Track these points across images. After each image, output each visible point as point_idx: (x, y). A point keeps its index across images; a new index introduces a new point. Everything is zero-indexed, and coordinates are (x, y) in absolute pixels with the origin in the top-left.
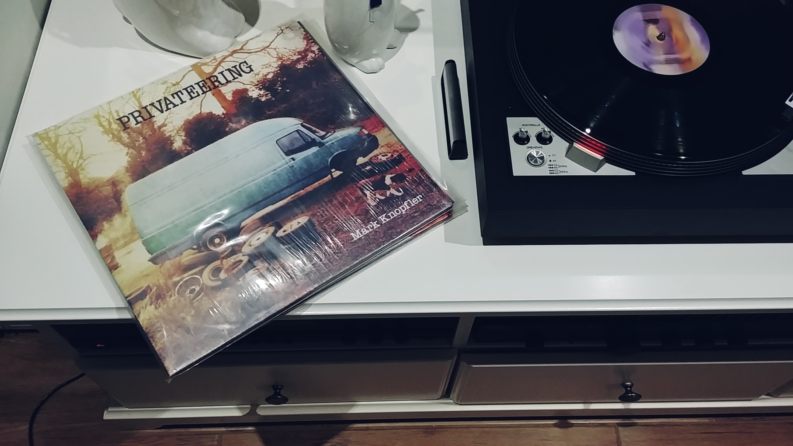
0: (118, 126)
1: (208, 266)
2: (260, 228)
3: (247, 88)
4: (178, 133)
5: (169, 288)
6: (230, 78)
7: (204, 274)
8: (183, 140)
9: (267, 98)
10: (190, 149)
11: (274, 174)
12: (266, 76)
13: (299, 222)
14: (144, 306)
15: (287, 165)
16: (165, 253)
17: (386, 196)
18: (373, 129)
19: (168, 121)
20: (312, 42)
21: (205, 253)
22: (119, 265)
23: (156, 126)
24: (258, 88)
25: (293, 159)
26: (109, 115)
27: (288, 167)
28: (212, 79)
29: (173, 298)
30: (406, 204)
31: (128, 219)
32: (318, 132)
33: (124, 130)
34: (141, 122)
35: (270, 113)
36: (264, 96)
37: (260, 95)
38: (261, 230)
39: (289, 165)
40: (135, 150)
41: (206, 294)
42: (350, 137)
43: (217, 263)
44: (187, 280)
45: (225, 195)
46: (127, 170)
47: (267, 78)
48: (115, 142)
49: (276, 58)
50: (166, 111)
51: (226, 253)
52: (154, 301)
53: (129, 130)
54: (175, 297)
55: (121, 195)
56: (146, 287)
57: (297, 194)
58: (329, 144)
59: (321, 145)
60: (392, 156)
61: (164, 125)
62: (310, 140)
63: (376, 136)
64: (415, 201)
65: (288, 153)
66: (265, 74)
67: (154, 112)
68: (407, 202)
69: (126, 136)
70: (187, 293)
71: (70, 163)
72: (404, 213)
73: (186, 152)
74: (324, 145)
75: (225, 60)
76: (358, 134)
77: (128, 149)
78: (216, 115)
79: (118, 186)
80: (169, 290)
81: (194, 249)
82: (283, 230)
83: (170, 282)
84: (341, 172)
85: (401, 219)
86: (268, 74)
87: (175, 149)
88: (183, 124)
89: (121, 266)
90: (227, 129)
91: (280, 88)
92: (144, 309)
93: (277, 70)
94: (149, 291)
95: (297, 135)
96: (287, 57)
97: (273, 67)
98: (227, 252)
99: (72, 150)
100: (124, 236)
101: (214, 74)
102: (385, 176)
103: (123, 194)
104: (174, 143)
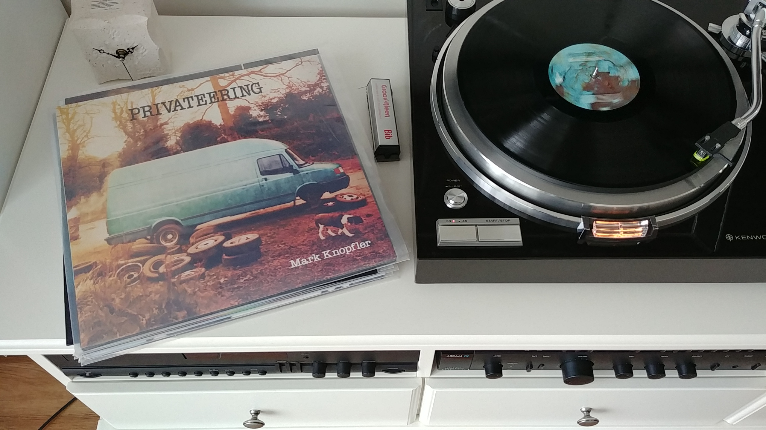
0: (127, 116)
1: (152, 257)
2: (212, 235)
3: (251, 107)
4: (176, 133)
5: (112, 268)
6: (239, 94)
7: (146, 264)
8: (177, 140)
9: (265, 119)
10: (180, 149)
11: (244, 189)
12: (271, 99)
13: (249, 237)
14: (85, 279)
15: (258, 183)
16: (122, 236)
17: (337, 234)
18: (350, 169)
19: (171, 121)
20: (324, 79)
21: (155, 245)
22: (79, 237)
23: (159, 123)
24: (260, 109)
25: (266, 179)
26: (124, 105)
27: (259, 186)
28: (223, 92)
29: (111, 279)
30: (352, 245)
31: (103, 199)
32: (297, 160)
33: (131, 120)
34: (148, 117)
35: (262, 133)
36: (263, 117)
37: (259, 116)
38: (211, 237)
39: (260, 184)
40: (133, 140)
41: (141, 283)
42: (326, 171)
43: (161, 257)
44: (130, 265)
45: (193, 197)
46: (120, 155)
47: (272, 102)
48: (119, 129)
49: (287, 85)
50: (173, 111)
51: (172, 250)
52: (95, 276)
53: (135, 121)
54: (114, 278)
55: (106, 176)
56: (93, 263)
57: (256, 211)
58: (304, 174)
59: (296, 172)
60: (357, 198)
61: (166, 123)
62: (288, 166)
63: (350, 177)
64: (362, 245)
65: (262, 173)
66: (271, 97)
67: (163, 110)
68: (354, 244)
69: (129, 125)
70: (125, 277)
71: (76, 139)
72: (348, 253)
73: (175, 151)
74: (299, 173)
75: (241, 78)
76: (333, 171)
77: (128, 138)
78: (214, 124)
79: (106, 167)
80: (111, 270)
81: (147, 239)
82: (231, 242)
83: (115, 264)
84: (304, 202)
85: (343, 259)
86: (274, 99)
87: (167, 146)
88: (182, 126)
89: (81, 238)
90: (219, 139)
91: (279, 113)
92: (84, 281)
93: (283, 96)
94: (94, 267)
95: (278, 159)
96: (296, 87)
97: (281, 93)
98: (174, 249)
99: (83, 127)
100: (93, 213)
101: (227, 89)
102: (343, 215)
103: (108, 175)
104: (168, 141)
